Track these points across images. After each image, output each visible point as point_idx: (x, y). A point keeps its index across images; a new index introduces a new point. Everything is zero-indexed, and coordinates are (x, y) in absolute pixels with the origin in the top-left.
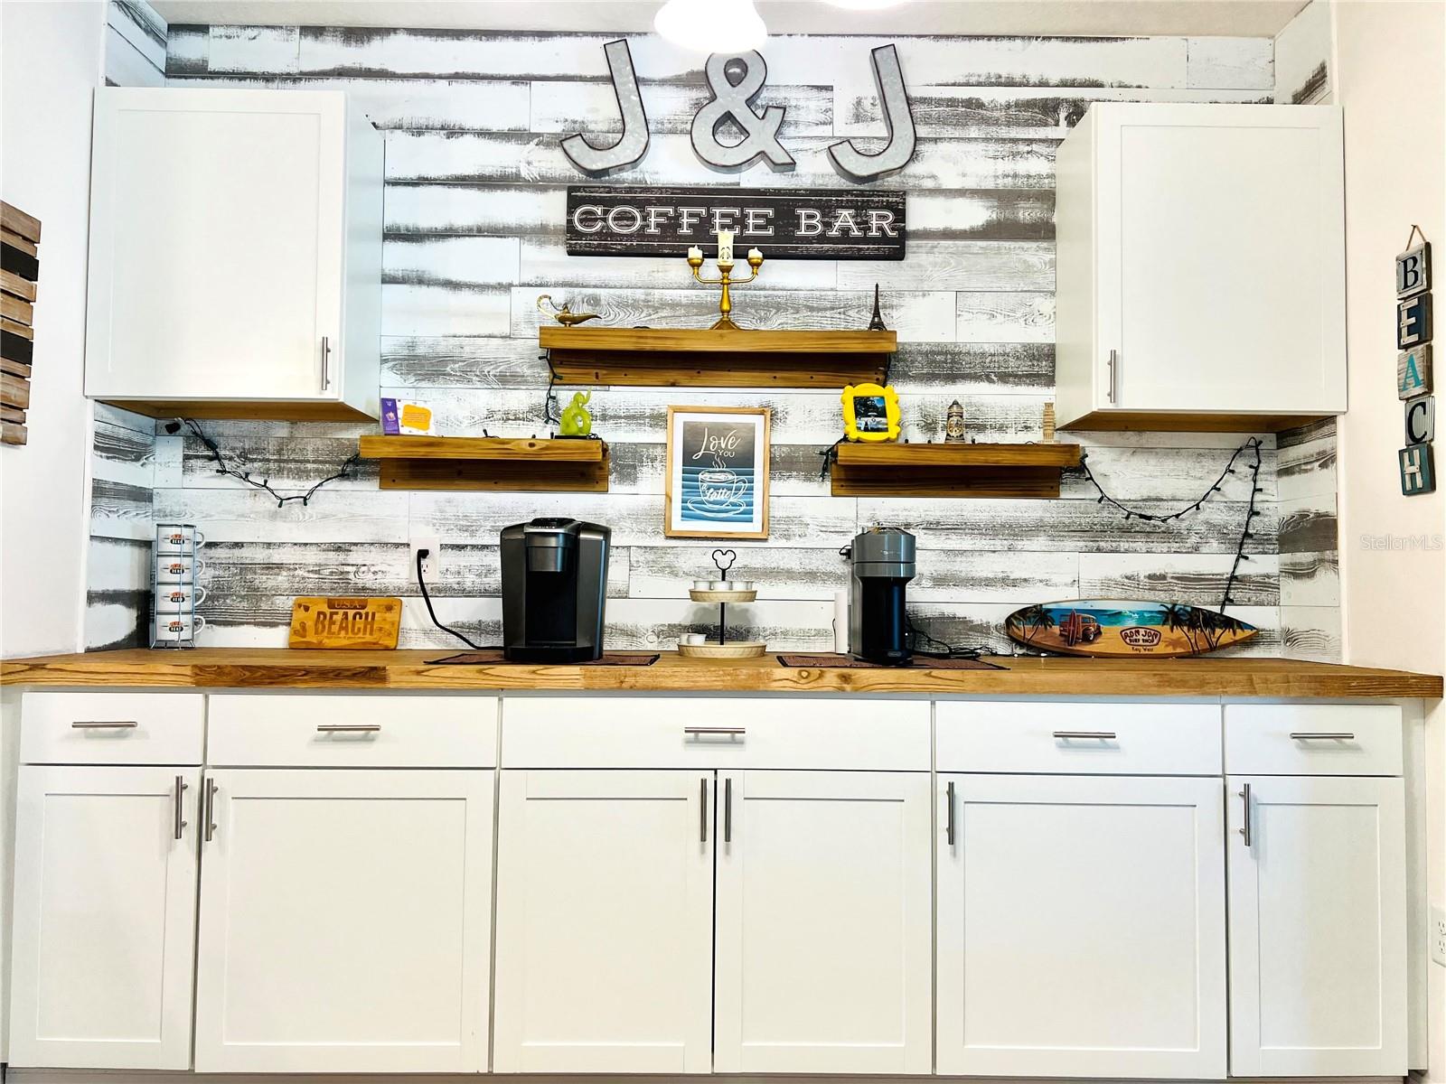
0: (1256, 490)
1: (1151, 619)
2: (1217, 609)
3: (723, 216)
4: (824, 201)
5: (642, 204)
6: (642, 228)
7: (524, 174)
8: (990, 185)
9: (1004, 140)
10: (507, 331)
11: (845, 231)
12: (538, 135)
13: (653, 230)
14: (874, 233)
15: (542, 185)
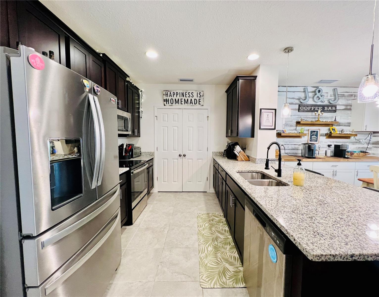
0: (370, 138)
1: (359, 152)
2: (365, 151)
3: (317, 108)
4: (328, 106)
5: (308, 106)
6: (308, 109)
7: (294, 103)
8: (345, 104)
9: (346, 99)
10: (291, 121)
11: (330, 109)
12: (295, 98)
13: (309, 109)
14: (333, 110)
15: (296, 104)
